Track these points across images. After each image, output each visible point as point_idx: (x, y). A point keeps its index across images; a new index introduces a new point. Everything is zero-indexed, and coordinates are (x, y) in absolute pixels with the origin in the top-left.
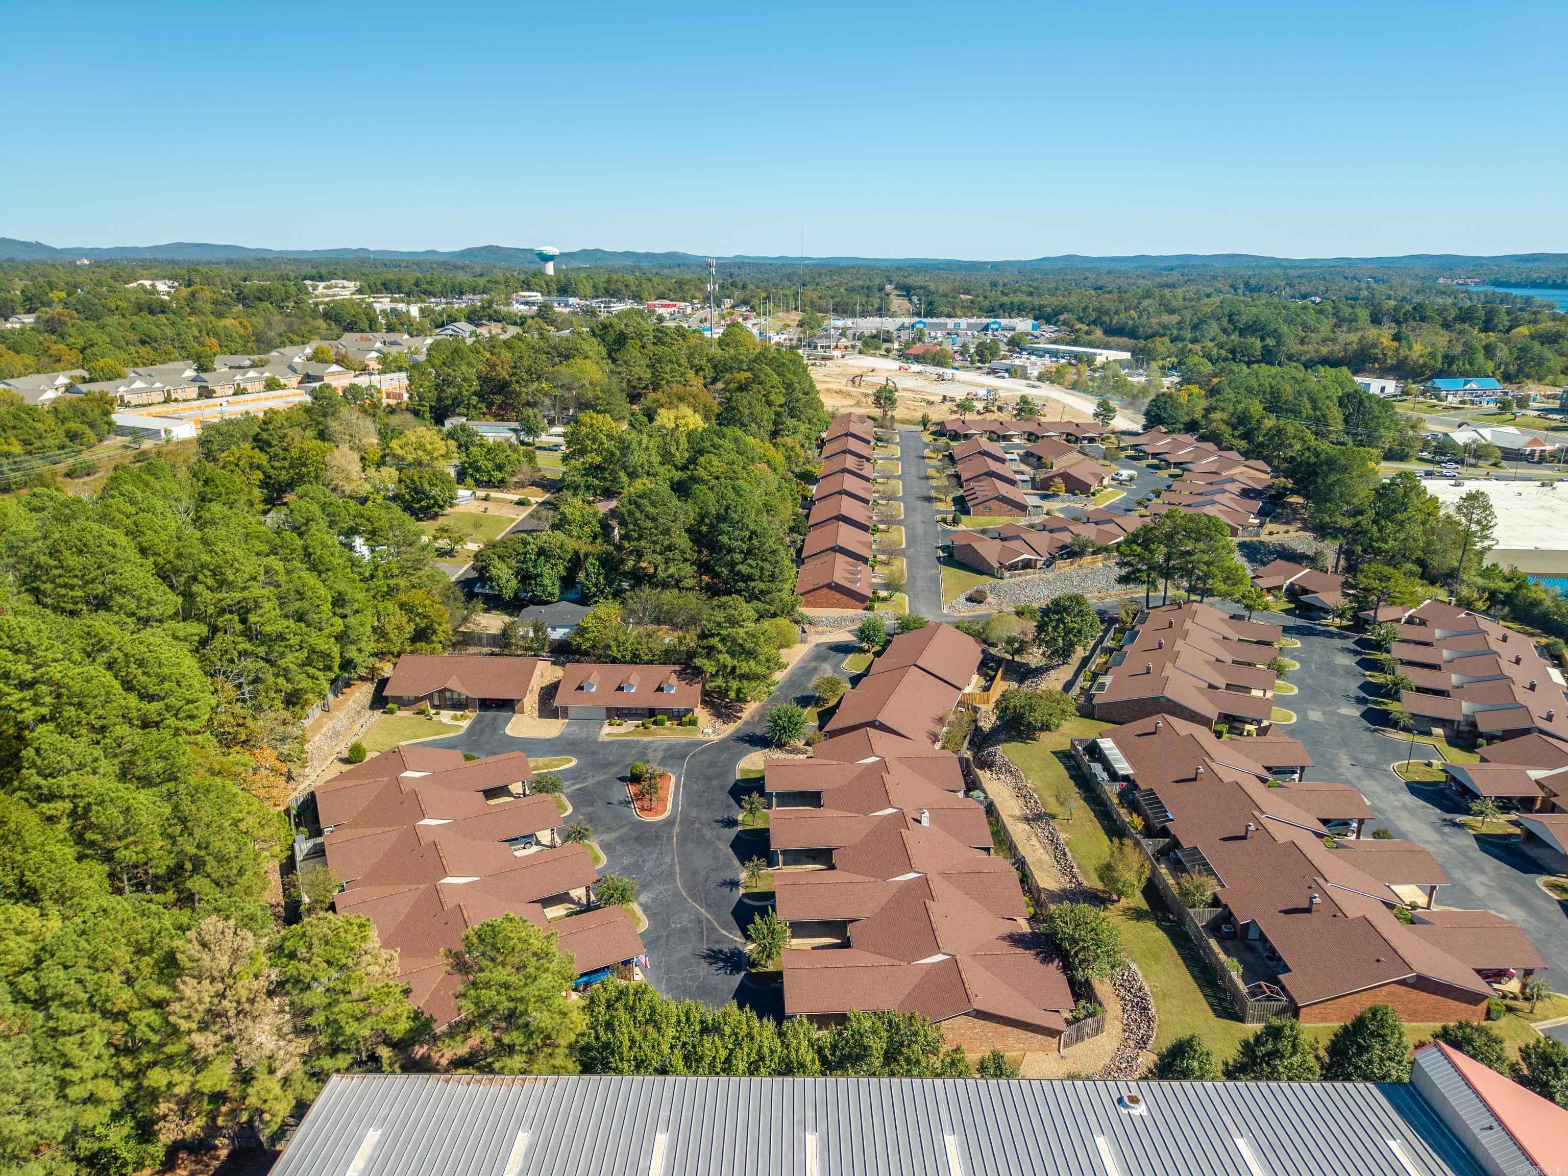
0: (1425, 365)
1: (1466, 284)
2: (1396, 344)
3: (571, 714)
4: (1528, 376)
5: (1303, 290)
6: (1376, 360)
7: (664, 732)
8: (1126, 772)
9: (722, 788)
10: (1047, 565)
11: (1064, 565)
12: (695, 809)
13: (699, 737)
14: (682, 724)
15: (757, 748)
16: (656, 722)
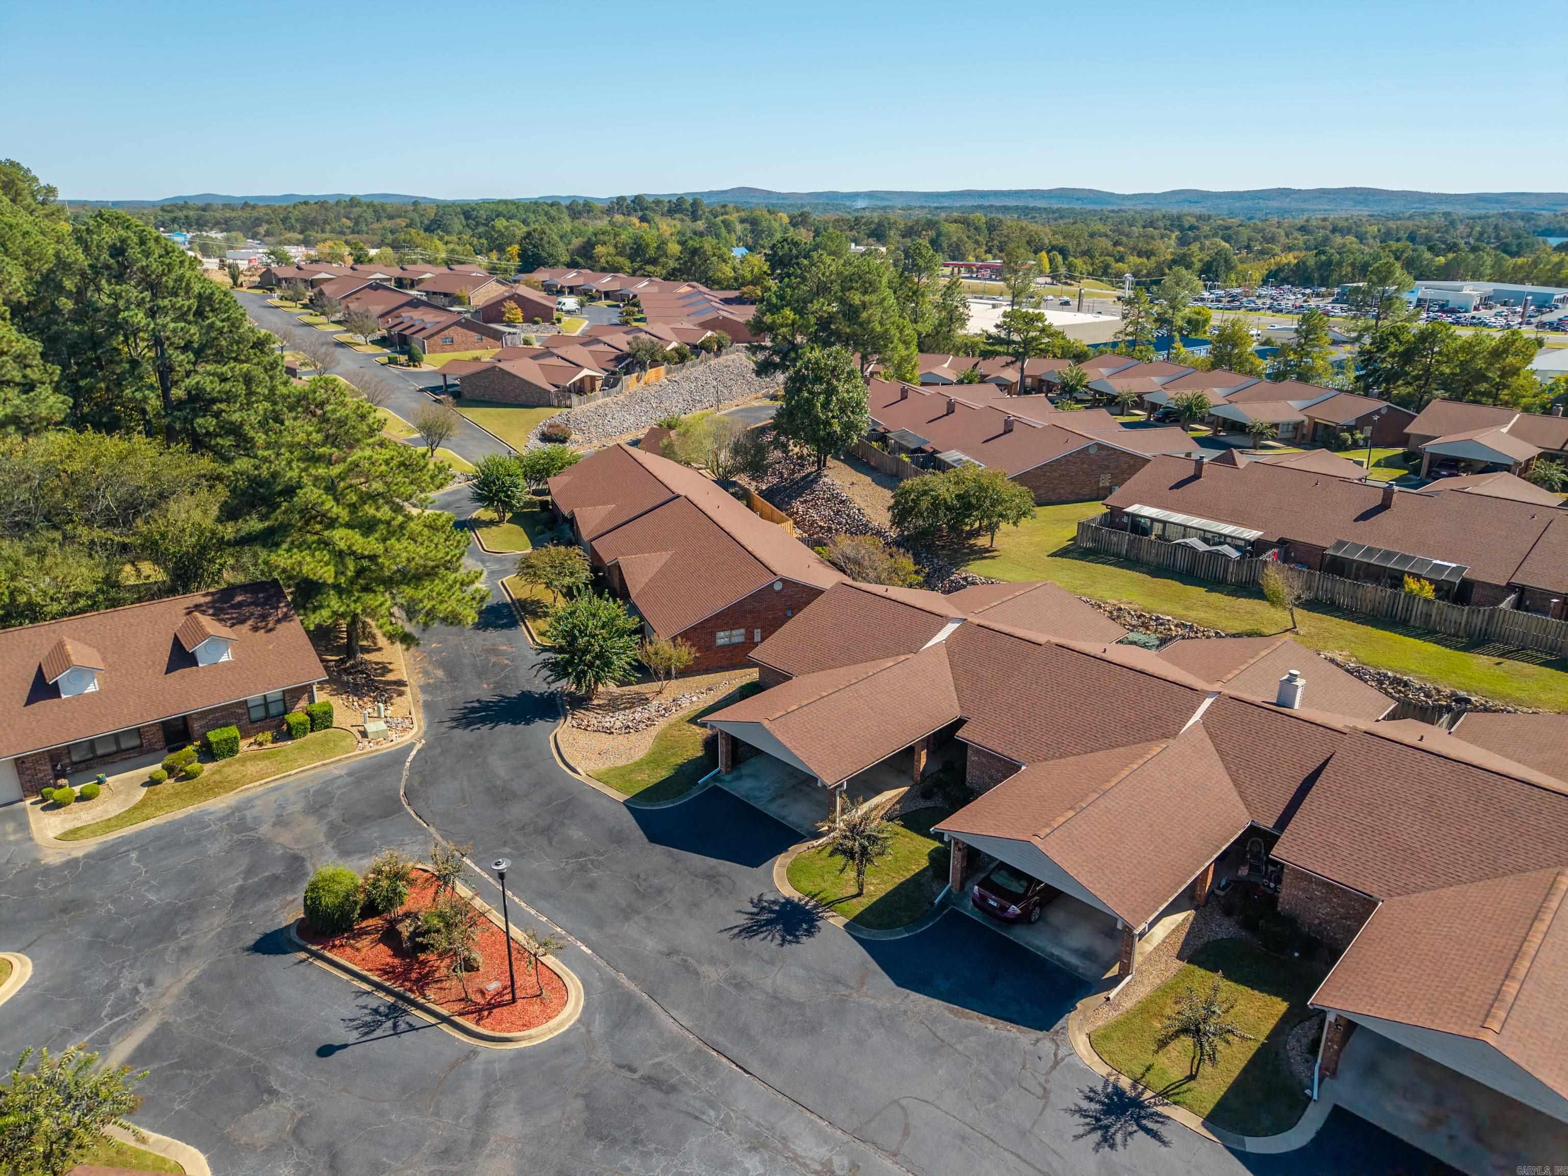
7: (251, 769)
8: (1252, 534)
9: (618, 838)
10: (612, 382)
11: (630, 382)
12: (632, 929)
13: (368, 748)
14: (287, 734)
15: (539, 725)
16: (208, 753)
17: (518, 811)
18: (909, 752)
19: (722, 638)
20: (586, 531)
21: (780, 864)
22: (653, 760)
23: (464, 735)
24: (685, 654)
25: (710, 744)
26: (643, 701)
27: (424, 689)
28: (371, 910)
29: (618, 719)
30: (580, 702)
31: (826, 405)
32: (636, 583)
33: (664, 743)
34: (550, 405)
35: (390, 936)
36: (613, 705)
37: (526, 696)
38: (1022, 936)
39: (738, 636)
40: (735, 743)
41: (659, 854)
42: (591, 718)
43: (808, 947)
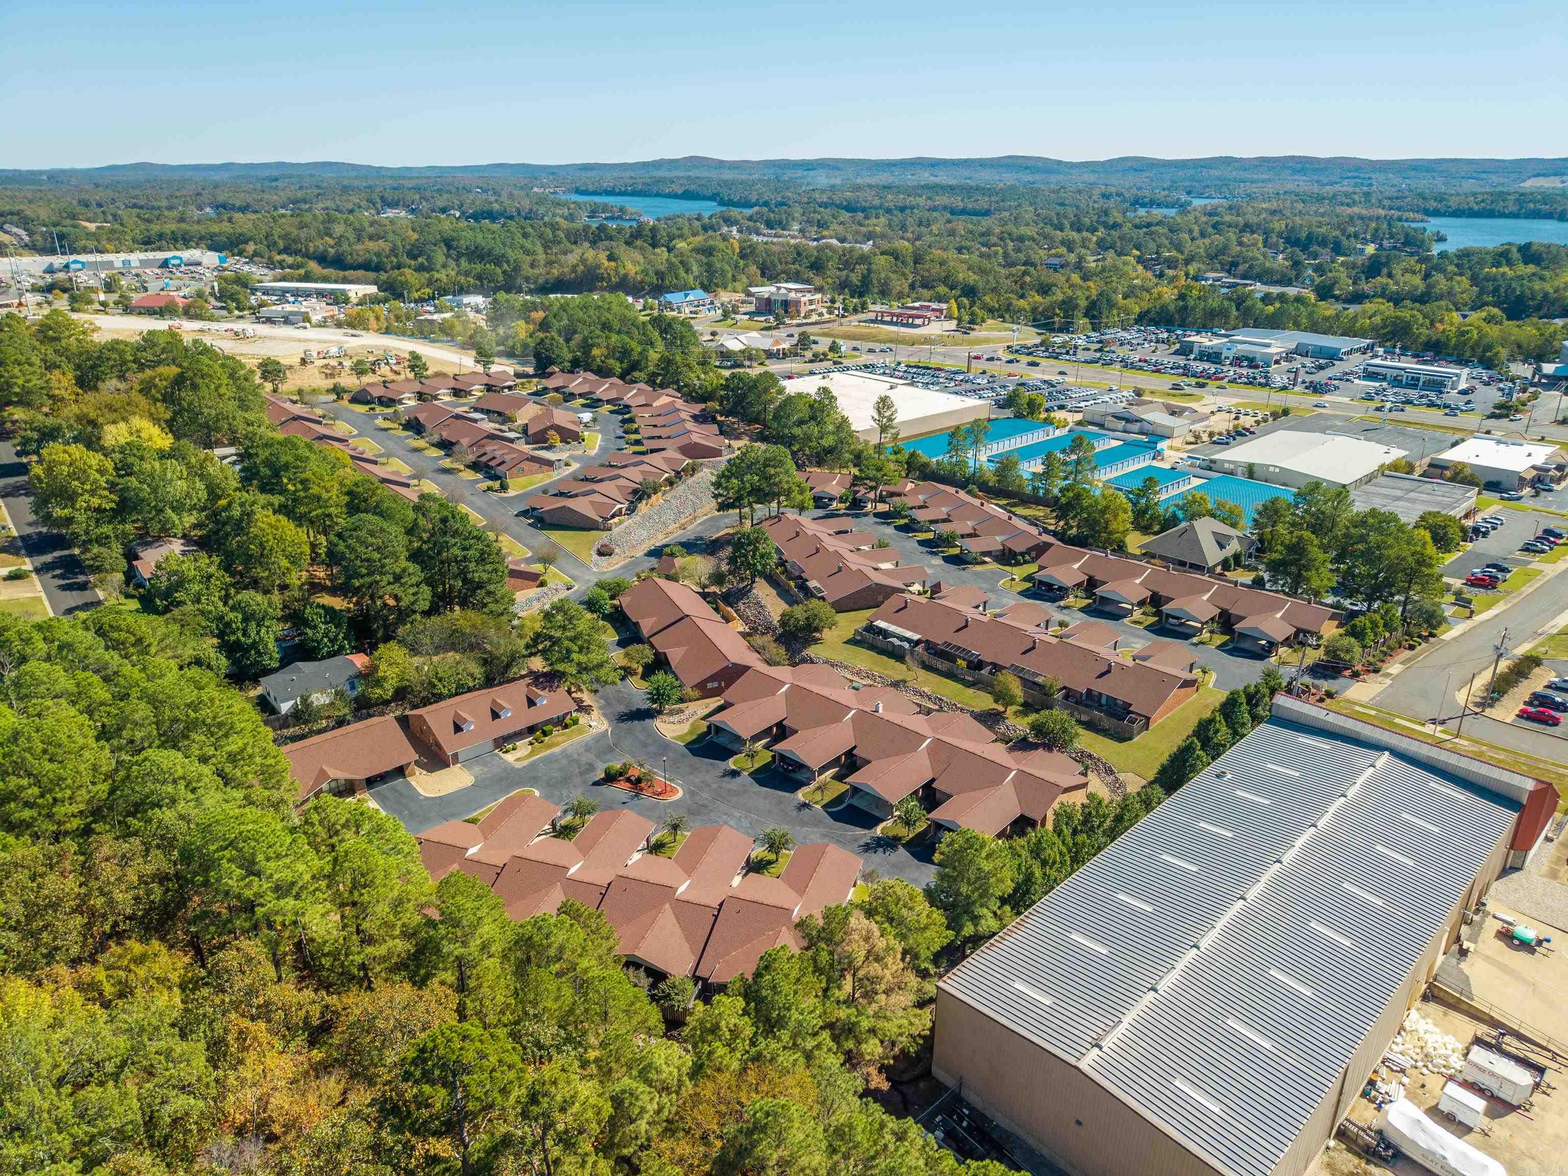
0: (641, 282)
1: (555, 193)
2: (613, 264)
3: (461, 758)
4: (717, 285)
5: (440, 203)
6: (603, 279)
7: (560, 739)
8: (916, 637)
9: (683, 756)
10: (631, 510)
11: (643, 507)
12: (692, 777)
13: (593, 731)
14: (566, 727)
15: (647, 721)
16: (545, 734)
17: (651, 749)
18: (771, 728)
19: (709, 686)
20: (646, 631)
21: (731, 760)
22: (690, 732)
23: (623, 725)
24: (696, 694)
25: (709, 727)
26: (681, 711)
27: (600, 708)
28: (621, 774)
29: (676, 718)
30: (660, 712)
31: (753, 557)
32: (674, 662)
33: (694, 726)
34: (598, 529)
35: (628, 780)
36: (671, 713)
37: (638, 710)
38: (792, 775)
39: (716, 685)
40: (717, 727)
41: (697, 759)
42: (665, 717)
43: (738, 780)
